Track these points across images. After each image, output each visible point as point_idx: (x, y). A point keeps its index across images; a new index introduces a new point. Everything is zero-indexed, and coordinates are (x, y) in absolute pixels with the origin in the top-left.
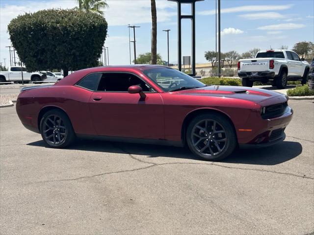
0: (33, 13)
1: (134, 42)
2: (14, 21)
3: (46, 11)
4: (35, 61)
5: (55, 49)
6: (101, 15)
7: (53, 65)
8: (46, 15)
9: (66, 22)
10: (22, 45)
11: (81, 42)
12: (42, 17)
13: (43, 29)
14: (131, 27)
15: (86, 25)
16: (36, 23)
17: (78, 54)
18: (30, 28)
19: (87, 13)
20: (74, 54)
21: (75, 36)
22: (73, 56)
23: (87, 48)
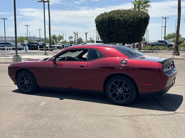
0: (108, 12)
1: (165, 27)
2: (98, 17)
3: (115, 11)
4: (108, 38)
5: (118, 32)
6: (146, 12)
7: (117, 40)
8: (115, 13)
9: (126, 16)
10: (101, 29)
11: (133, 28)
12: (113, 14)
13: (113, 21)
14: (164, 18)
15: (137, 18)
16: (110, 17)
17: (131, 34)
18: (106, 20)
19: (138, 11)
20: (129, 34)
21: (130, 24)
22: (128, 36)
23: (137, 31)
